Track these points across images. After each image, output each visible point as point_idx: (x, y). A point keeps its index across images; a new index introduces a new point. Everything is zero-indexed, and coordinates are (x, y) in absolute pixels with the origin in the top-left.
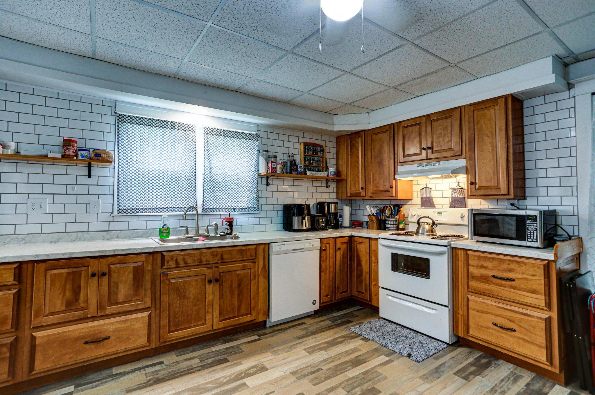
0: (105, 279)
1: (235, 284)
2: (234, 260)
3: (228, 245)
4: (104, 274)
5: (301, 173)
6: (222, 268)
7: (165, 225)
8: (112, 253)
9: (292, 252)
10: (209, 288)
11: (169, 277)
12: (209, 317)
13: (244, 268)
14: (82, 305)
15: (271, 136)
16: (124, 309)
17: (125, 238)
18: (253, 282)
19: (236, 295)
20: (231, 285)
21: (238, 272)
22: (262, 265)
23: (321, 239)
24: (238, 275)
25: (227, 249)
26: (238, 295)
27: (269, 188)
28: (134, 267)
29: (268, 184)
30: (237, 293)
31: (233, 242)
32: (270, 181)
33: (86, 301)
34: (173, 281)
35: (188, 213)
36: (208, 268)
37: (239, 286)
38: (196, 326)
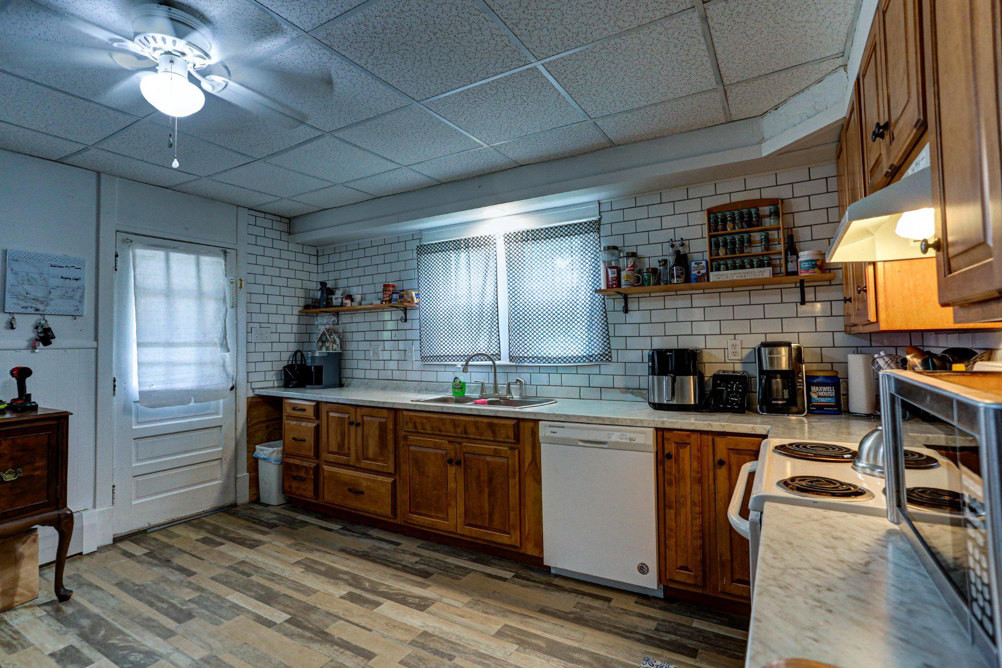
0: (360, 429)
1: (484, 477)
2: (483, 438)
3: (470, 413)
4: (358, 425)
5: (699, 279)
6: (465, 446)
7: (456, 378)
8: (362, 404)
9: (580, 443)
10: (452, 470)
11: (409, 443)
12: (452, 512)
13: (496, 454)
14: (346, 451)
15: (630, 214)
16: (374, 468)
17: (432, 391)
18: (511, 482)
19: (486, 494)
20: (479, 477)
21: (489, 459)
22: (531, 457)
23: (657, 429)
24: (488, 463)
25: (472, 419)
26: (489, 495)
27: (633, 317)
28: (380, 422)
29: (626, 310)
30: (486, 491)
31: (478, 410)
32: (632, 305)
33: (349, 449)
34: (412, 448)
35: (470, 363)
36: (450, 442)
37: (490, 480)
38: (437, 518)
